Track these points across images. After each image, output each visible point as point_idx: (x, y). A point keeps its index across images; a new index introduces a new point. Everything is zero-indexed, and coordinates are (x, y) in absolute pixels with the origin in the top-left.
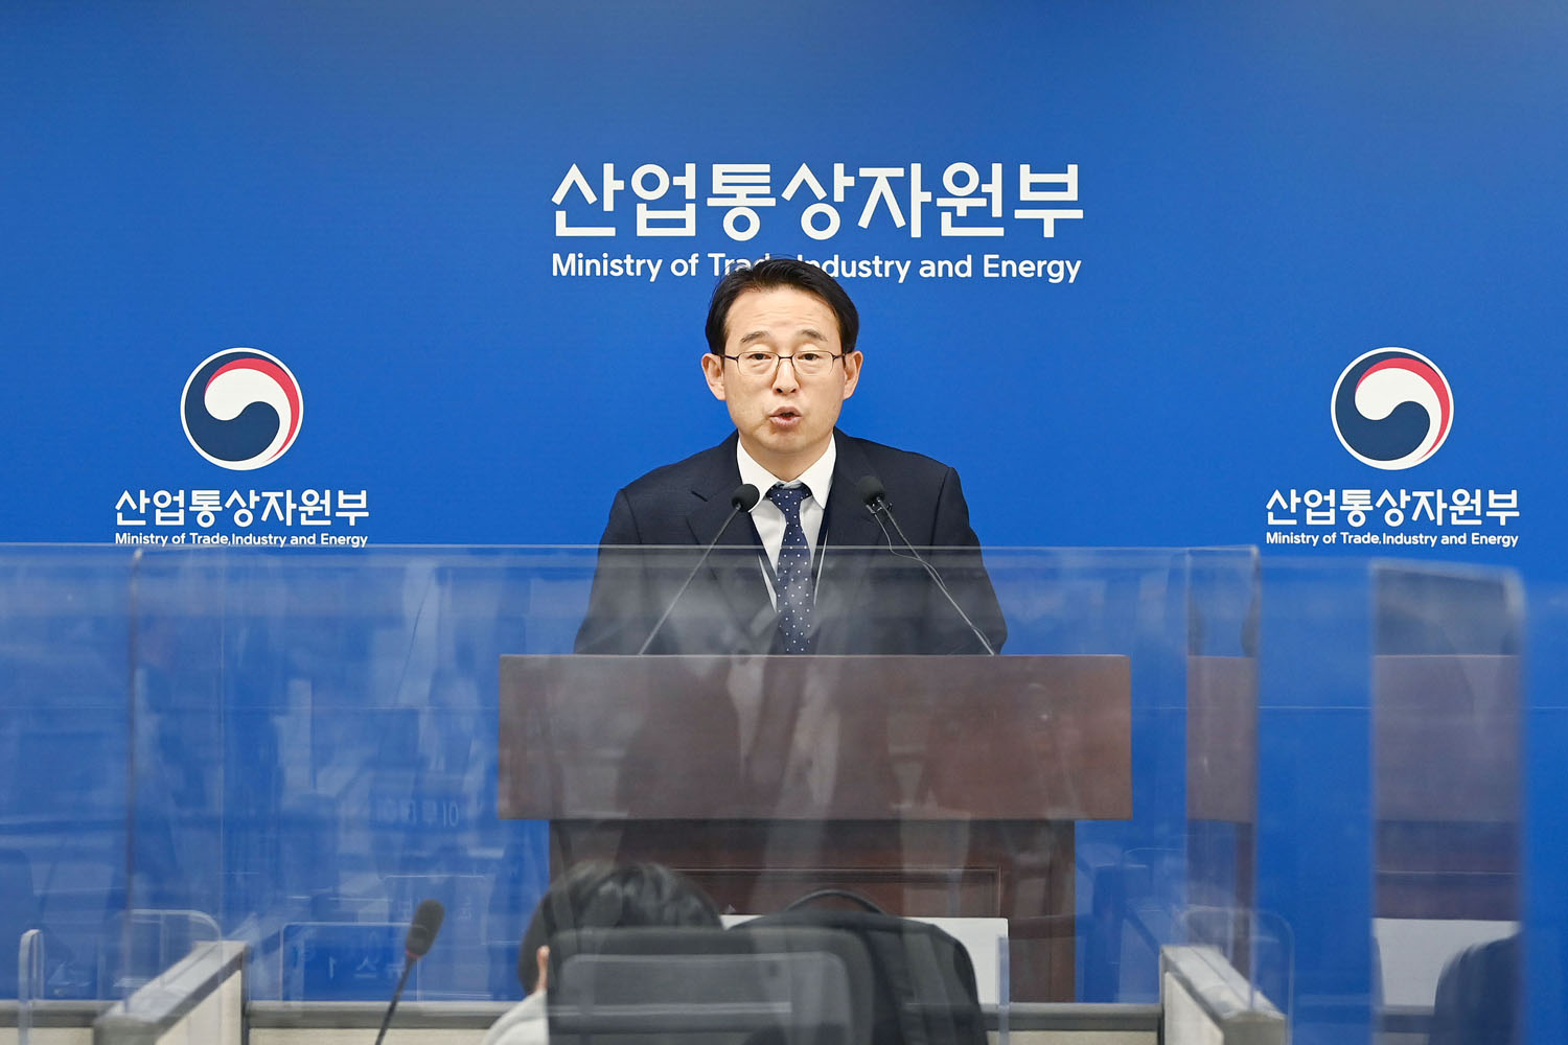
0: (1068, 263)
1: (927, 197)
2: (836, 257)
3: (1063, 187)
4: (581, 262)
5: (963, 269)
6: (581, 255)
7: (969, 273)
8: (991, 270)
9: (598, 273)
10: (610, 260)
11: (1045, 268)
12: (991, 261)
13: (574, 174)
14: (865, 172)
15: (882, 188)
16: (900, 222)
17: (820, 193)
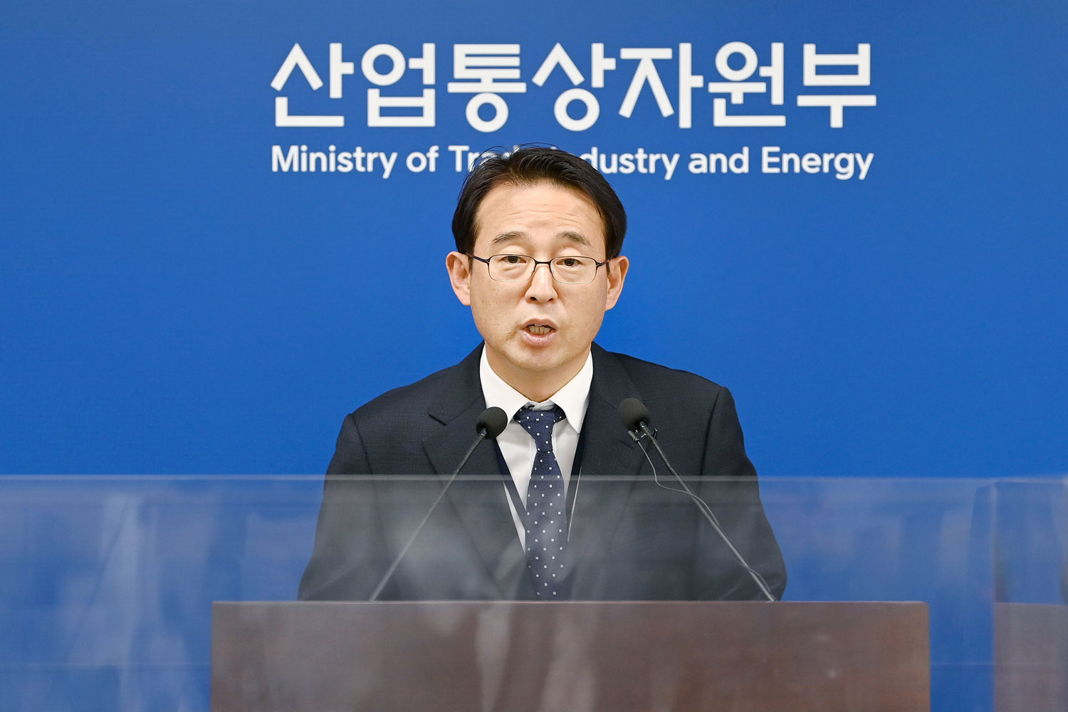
0: (859, 157)
1: (698, 81)
2: (595, 150)
3: (853, 70)
4: (304, 156)
5: (739, 163)
6: (304, 148)
7: (745, 169)
8: (771, 165)
9: (324, 168)
10: (337, 153)
11: (832, 162)
12: (771, 155)
13: (297, 57)
14: (627, 54)
15: (647, 72)
16: (666, 110)
17: (577, 77)
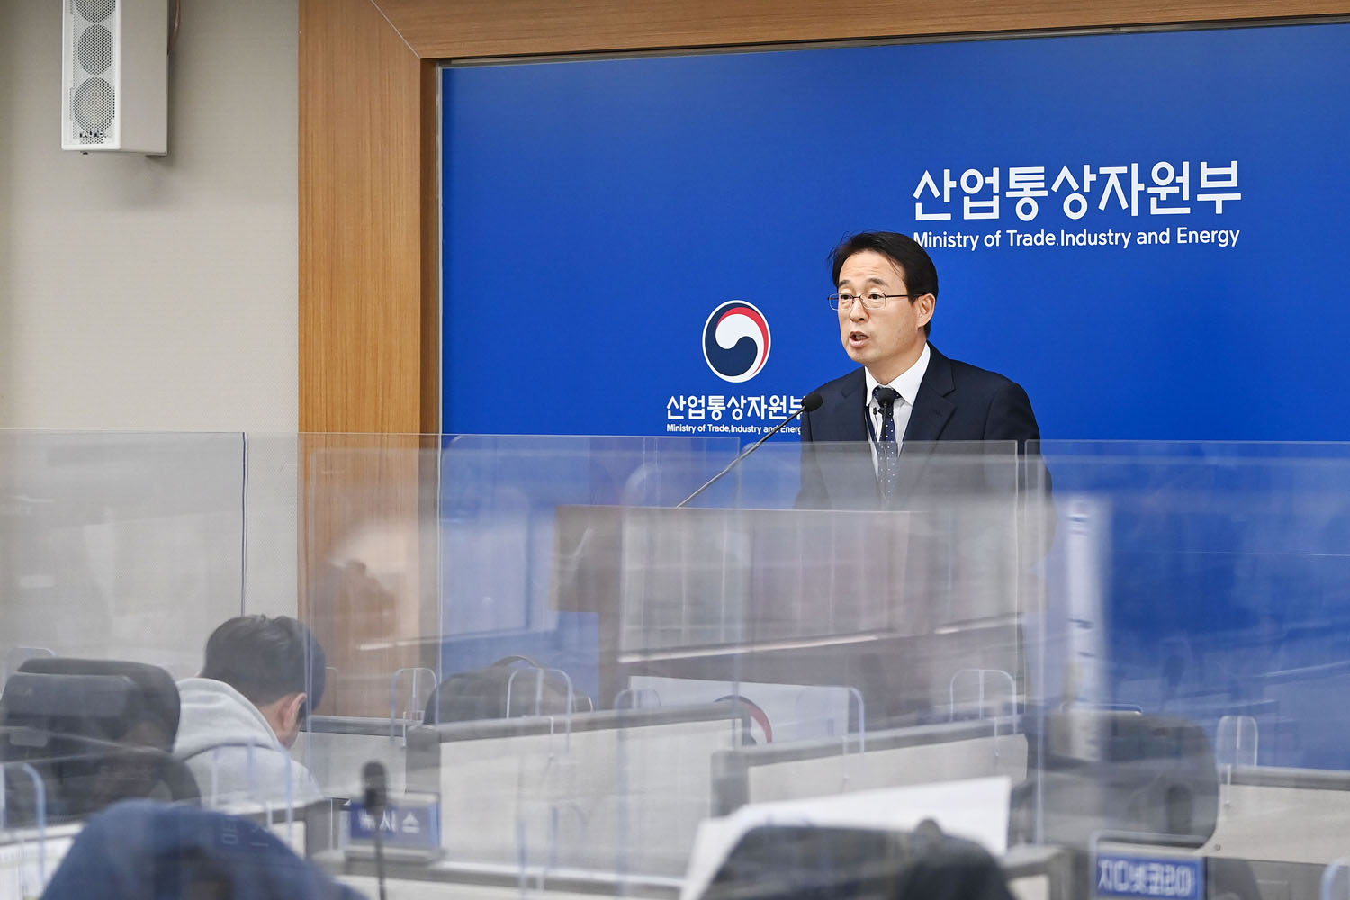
0: (1231, 232)
1: (1142, 187)
2: (1085, 231)
3: (1228, 177)
4: (930, 238)
5: (1164, 238)
6: (930, 234)
7: (1168, 241)
8: (1182, 238)
9: (941, 246)
10: (947, 237)
11: (1216, 236)
12: (1182, 232)
13: (927, 178)
14: (1103, 171)
15: (1114, 181)
16: (1124, 205)
17: (1075, 186)
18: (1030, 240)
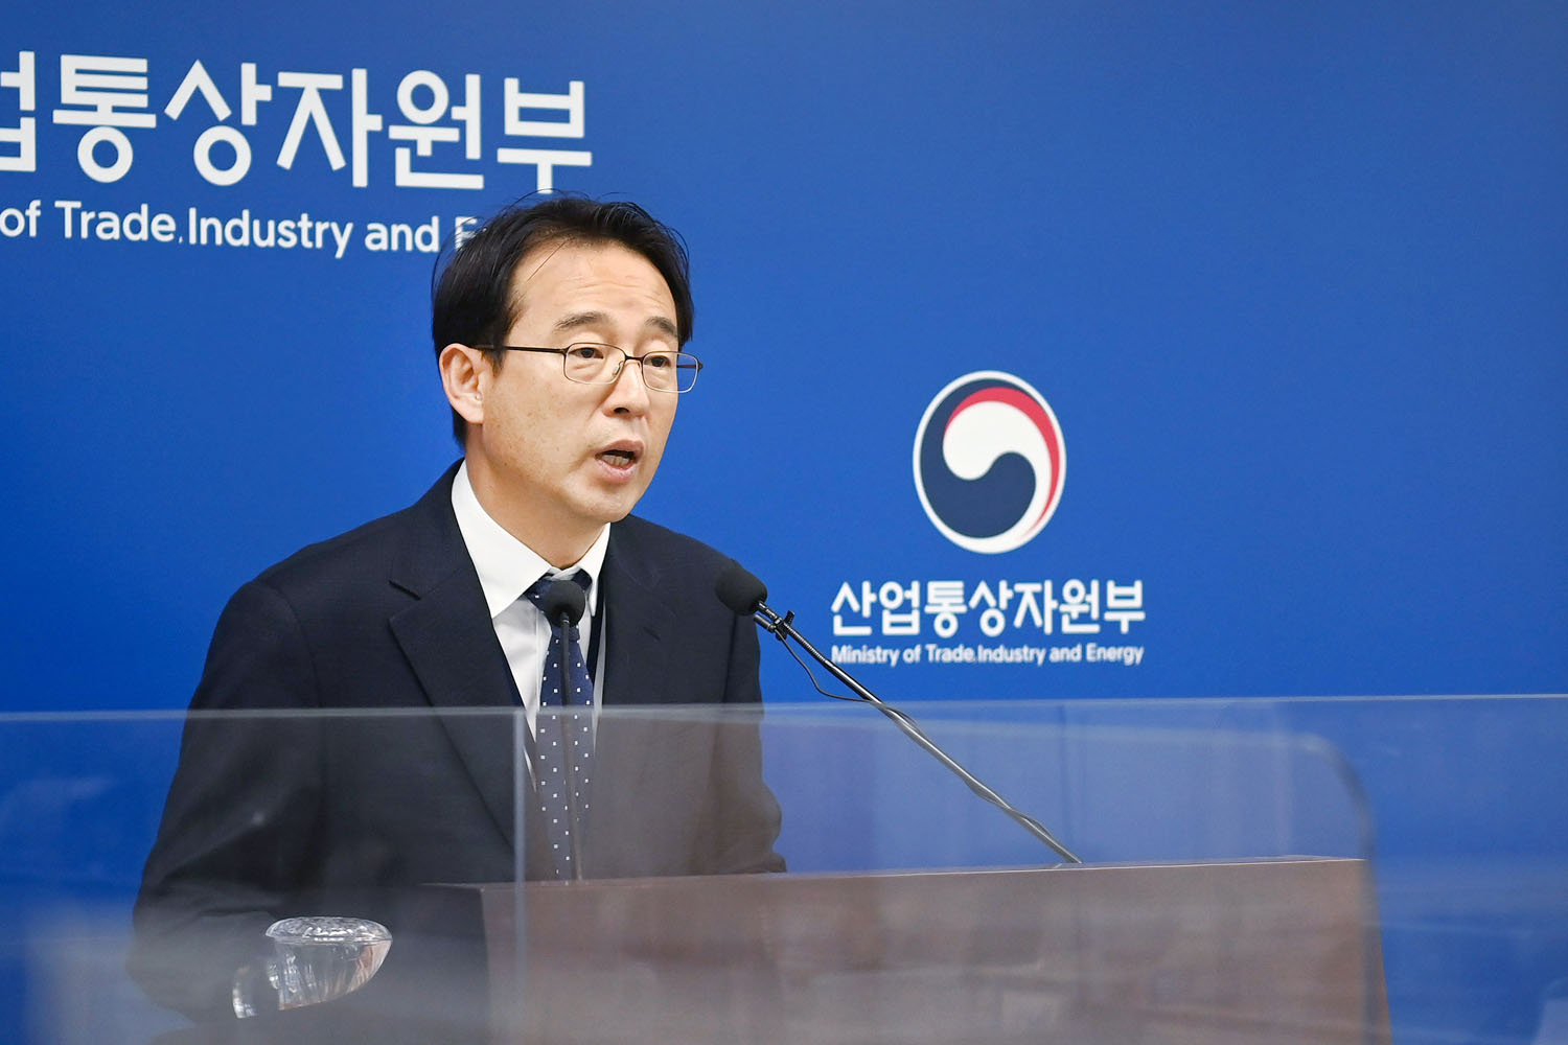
1: (376, 123)
2: (246, 214)
3: (562, 116)
5: (427, 238)
7: (434, 247)
14: (287, 79)
15: (311, 106)
16: (337, 161)
17: (222, 110)
18: (112, 227)
